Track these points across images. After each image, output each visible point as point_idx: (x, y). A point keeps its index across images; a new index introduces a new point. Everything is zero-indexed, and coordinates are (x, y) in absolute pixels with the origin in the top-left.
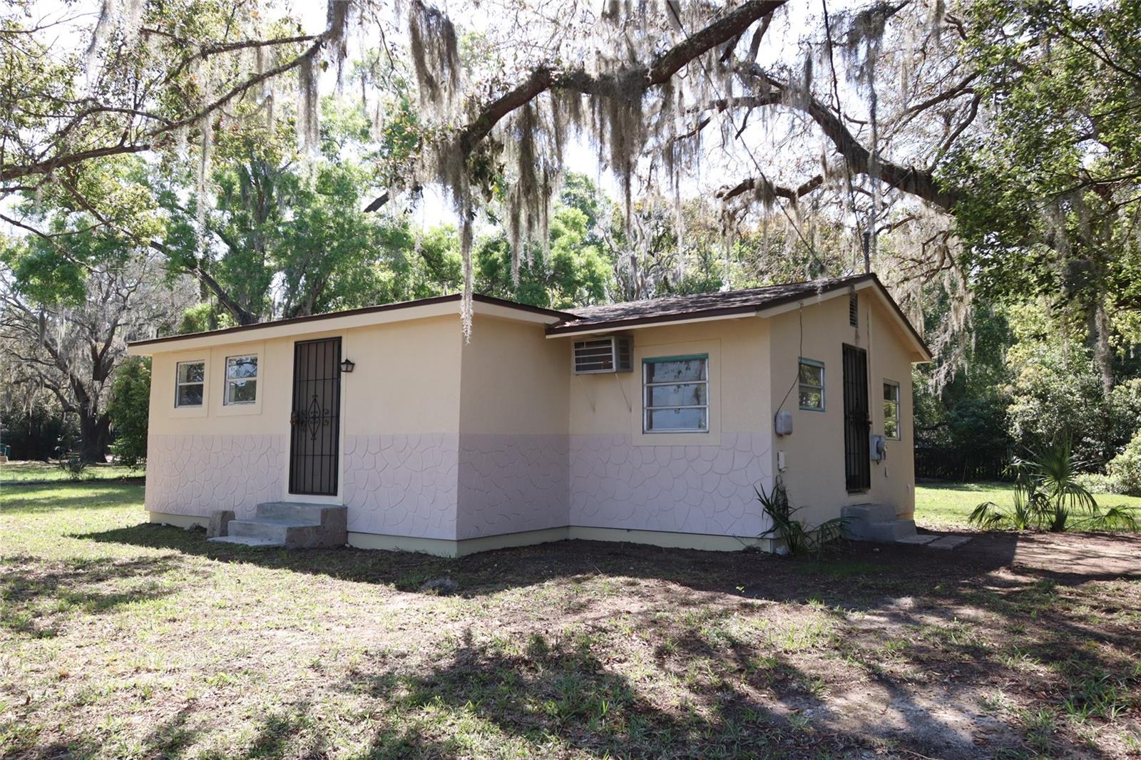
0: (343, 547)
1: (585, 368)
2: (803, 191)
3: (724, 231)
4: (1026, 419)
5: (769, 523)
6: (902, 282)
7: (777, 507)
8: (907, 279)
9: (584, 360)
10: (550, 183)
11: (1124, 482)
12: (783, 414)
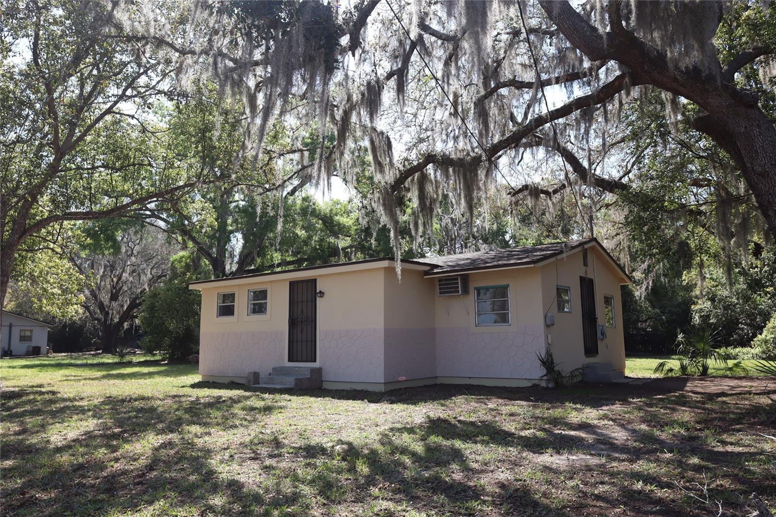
0: (321, 389)
1: (444, 293)
2: (555, 192)
3: (512, 211)
4: (702, 314)
5: (545, 372)
6: (616, 235)
7: (548, 363)
8: (618, 234)
9: (443, 289)
10: (433, 206)
11: (763, 352)
12: (549, 315)
